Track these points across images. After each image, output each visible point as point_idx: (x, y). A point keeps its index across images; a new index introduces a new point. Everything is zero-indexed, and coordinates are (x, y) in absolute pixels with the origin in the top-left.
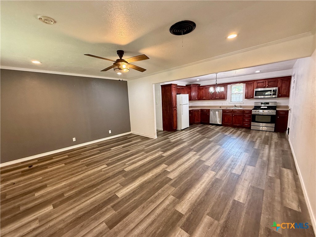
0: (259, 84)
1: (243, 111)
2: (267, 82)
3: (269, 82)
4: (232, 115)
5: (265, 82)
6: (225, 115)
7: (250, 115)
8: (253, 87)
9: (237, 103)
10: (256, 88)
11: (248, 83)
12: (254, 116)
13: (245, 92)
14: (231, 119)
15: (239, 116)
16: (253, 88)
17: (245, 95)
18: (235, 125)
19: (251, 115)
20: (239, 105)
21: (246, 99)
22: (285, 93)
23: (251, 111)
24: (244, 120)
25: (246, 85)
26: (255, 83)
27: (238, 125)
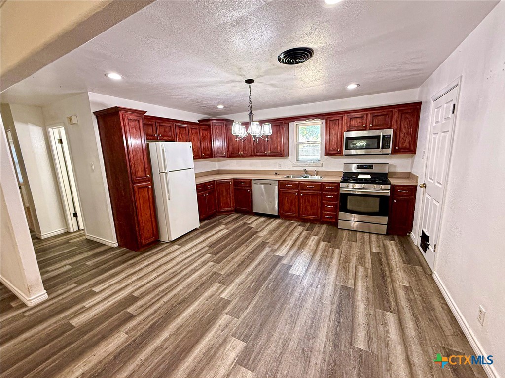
0: (352, 122)
1: (321, 186)
2: (369, 116)
3: (373, 116)
4: (299, 193)
5: (365, 116)
6: (284, 193)
7: (336, 193)
8: (340, 127)
9: (309, 165)
10: (348, 131)
11: (331, 119)
12: (345, 196)
13: (326, 140)
14: (297, 204)
15: (313, 195)
16: (342, 131)
17: (326, 148)
18: (306, 216)
19: (338, 194)
20: (313, 169)
21: (327, 157)
22: (406, 145)
23: (337, 185)
24: (323, 206)
25: (326, 123)
26: (345, 118)
27: (311, 217)
